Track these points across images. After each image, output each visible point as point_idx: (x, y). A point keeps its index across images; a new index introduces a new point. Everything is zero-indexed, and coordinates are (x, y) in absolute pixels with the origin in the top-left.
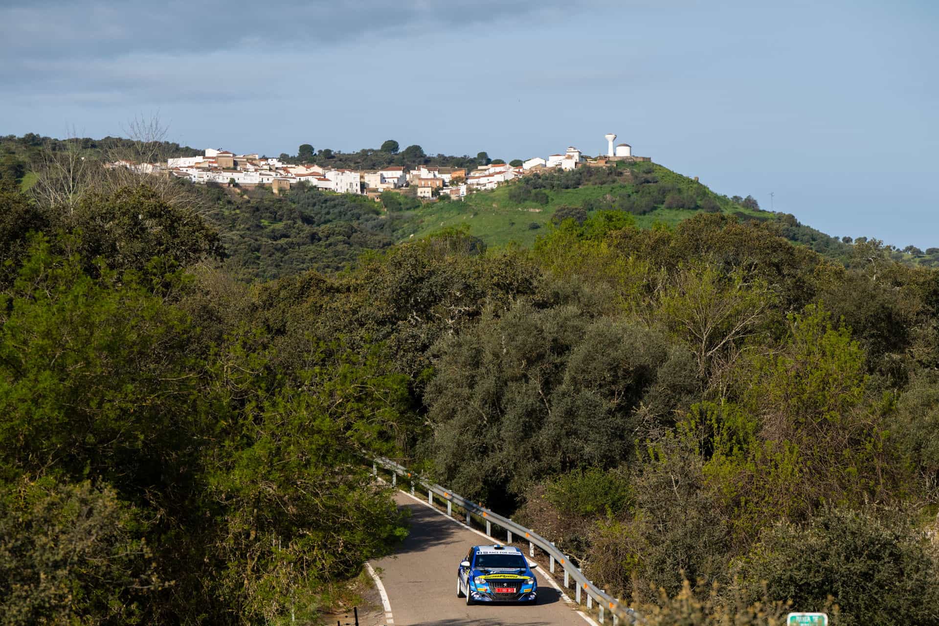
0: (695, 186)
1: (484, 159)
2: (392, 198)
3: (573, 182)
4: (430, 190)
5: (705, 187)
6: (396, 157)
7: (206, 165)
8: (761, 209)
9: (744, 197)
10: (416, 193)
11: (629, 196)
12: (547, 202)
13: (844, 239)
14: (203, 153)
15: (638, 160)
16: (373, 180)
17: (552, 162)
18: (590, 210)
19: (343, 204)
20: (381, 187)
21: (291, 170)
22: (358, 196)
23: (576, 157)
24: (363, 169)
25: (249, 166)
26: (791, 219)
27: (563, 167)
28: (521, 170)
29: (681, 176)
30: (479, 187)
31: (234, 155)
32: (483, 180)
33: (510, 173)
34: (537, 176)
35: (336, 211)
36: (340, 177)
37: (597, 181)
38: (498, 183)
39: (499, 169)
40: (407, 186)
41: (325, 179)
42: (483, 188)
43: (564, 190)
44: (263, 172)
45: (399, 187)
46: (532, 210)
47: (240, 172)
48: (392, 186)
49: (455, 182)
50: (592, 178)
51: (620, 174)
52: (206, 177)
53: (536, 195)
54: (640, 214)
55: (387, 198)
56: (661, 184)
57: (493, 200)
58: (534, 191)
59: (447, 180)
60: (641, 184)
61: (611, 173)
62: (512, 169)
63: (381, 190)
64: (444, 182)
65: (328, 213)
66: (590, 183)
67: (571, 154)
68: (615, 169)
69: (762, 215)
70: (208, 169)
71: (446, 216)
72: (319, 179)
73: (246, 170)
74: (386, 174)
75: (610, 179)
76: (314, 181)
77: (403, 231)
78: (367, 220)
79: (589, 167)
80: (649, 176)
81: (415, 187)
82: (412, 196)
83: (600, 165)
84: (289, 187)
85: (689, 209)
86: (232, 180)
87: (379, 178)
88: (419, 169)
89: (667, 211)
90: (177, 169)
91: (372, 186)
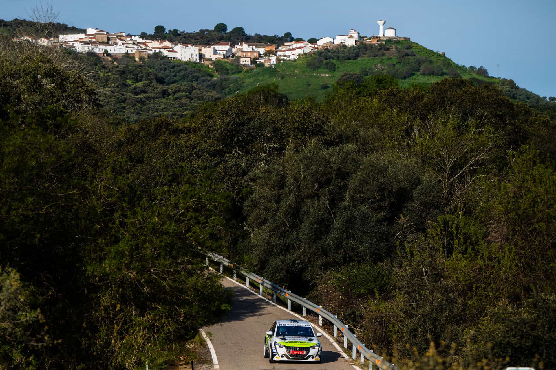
0: (443, 58)
1: (288, 38)
2: (222, 65)
3: (354, 55)
4: (249, 59)
5: (449, 60)
6: (225, 35)
7: (87, 40)
8: (490, 75)
9: (478, 67)
10: (239, 62)
11: (394, 65)
12: (335, 70)
13: (550, 98)
14: (84, 31)
15: (401, 39)
16: (208, 52)
17: (338, 40)
18: (365, 75)
19: (186, 69)
20: (214, 58)
21: (148, 44)
22: (197, 63)
23: (356, 37)
24: (200, 44)
25: (118, 41)
26: (512, 83)
27: (346, 44)
28: (316, 46)
29: (432, 51)
30: (285, 58)
31: (107, 33)
32: (288, 53)
33: (308, 48)
34: (327, 49)
35: (181, 74)
36: (184, 49)
37: (371, 54)
38: (299, 55)
39: (299, 45)
40: (233, 57)
41: (173, 51)
42: (288, 59)
43: (346, 61)
44: (128, 45)
45: (227, 57)
46: (323, 75)
47: (111, 45)
48: (222, 57)
49: (268, 54)
50: (368, 52)
51: (388, 49)
52: (87, 48)
53: (327, 64)
54: (402, 79)
55: (218, 64)
56: (418, 56)
57: (295, 68)
58: (325, 61)
59: (262, 53)
60: (403, 57)
61: (381, 49)
62: (309, 45)
63: (214, 59)
64: (259, 54)
65: (175, 76)
66: (366, 56)
67: (352, 35)
68: (384, 46)
69: (490, 80)
70: (89, 43)
71: (261, 78)
72: (169, 51)
73: (116, 44)
74: (218, 48)
75: (380, 53)
76: (165, 53)
77: (230, 89)
78: (204, 81)
79: (366, 44)
80: (408, 51)
81: (239, 58)
82: (236, 64)
83: (373, 43)
84: (147, 57)
85: (437, 75)
86: (106, 51)
87: (212, 51)
88: (242, 45)
89: (421, 76)
90: (65, 42)
91: (207, 56)
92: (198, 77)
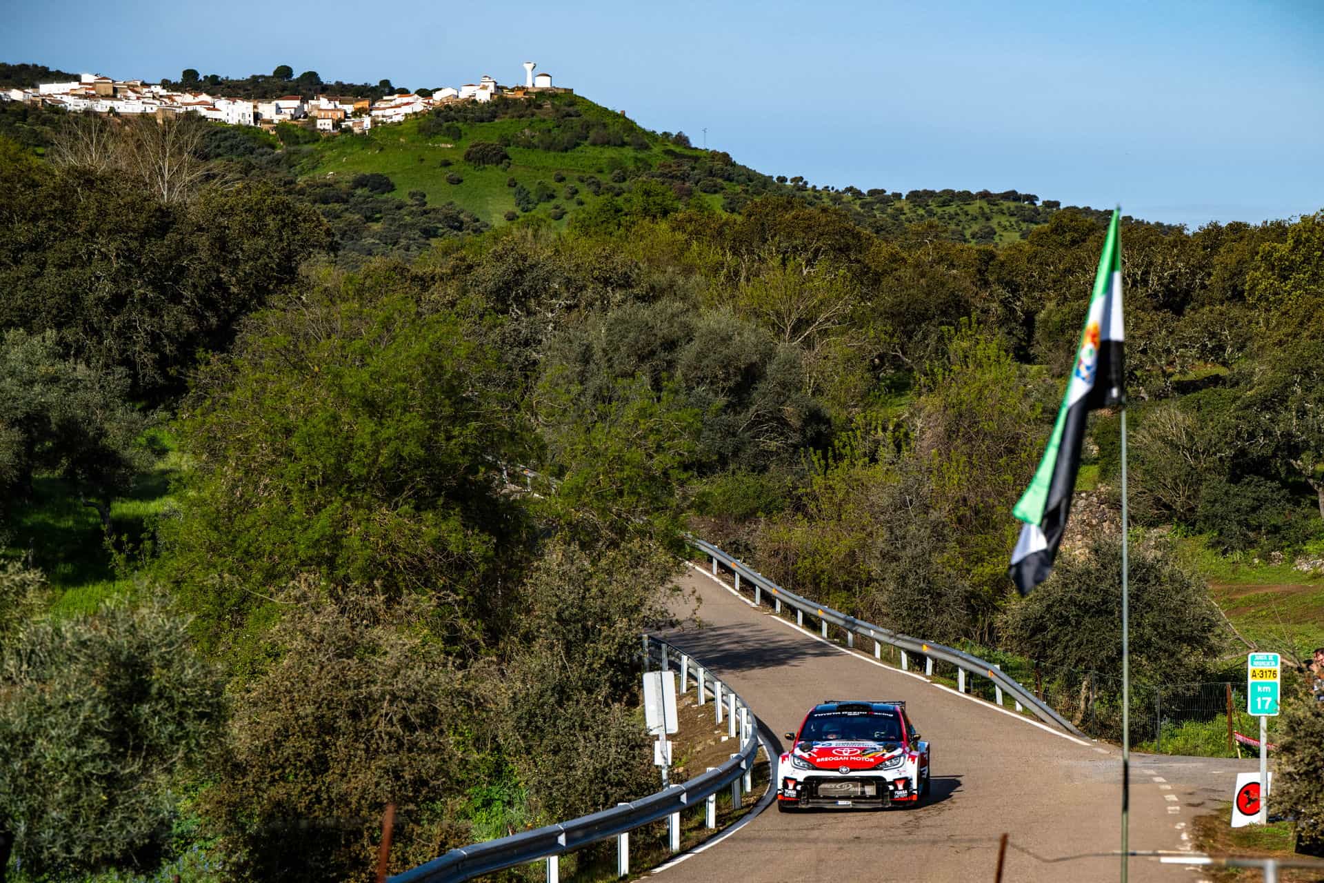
0: (621, 120)
1: (386, 89)
2: (289, 131)
3: (489, 115)
4: (330, 122)
5: (632, 122)
6: (289, 84)
7: (83, 92)
8: (693, 146)
9: (675, 133)
10: (315, 125)
11: (549, 131)
12: (460, 137)
13: (779, 178)
14: (77, 78)
15: (560, 92)
16: (267, 110)
17: (465, 93)
18: (506, 146)
19: (234, 137)
20: (277, 119)
21: (176, 98)
22: (251, 127)
23: (492, 88)
24: (255, 99)
25: (130, 93)
26: (726, 156)
27: (477, 99)
28: (431, 101)
29: (606, 109)
30: (384, 119)
31: (114, 81)
32: (389, 112)
33: (419, 105)
34: (448, 107)
35: (228, 143)
36: (231, 106)
37: (515, 114)
38: (406, 115)
39: (406, 99)
40: (305, 117)
41: (214, 109)
42: (389, 121)
43: (478, 124)
44: (146, 100)
45: (297, 118)
46: (443, 145)
47: (120, 100)
48: (289, 118)
49: (358, 113)
50: (510, 111)
51: (540, 107)
52: (82, 105)
53: (448, 129)
54: (562, 151)
55: (282, 128)
56: (585, 117)
57: (401, 134)
58: (445, 125)
59: (349, 112)
60: (563, 117)
61: (530, 105)
62: (421, 99)
63: (277, 122)
64: (346, 114)
65: (219, 146)
66: (508, 116)
67: (486, 84)
68: (535, 101)
69: (694, 153)
70: (86, 97)
71: (349, 151)
72: (208, 109)
73: (127, 98)
74: (282, 103)
75: (528, 112)
76: (203, 111)
77: (302, 167)
78: (262, 155)
79: (506, 99)
80: (571, 109)
81: (314, 119)
82: (310, 128)
83: (518, 96)
84: (174, 118)
85: (615, 145)
86: (112, 110)
87: (274, 108)
88: (318, 99)
89: (591, 147)
90: (50, 95)
91: (266, 116)
92: (254, 149)
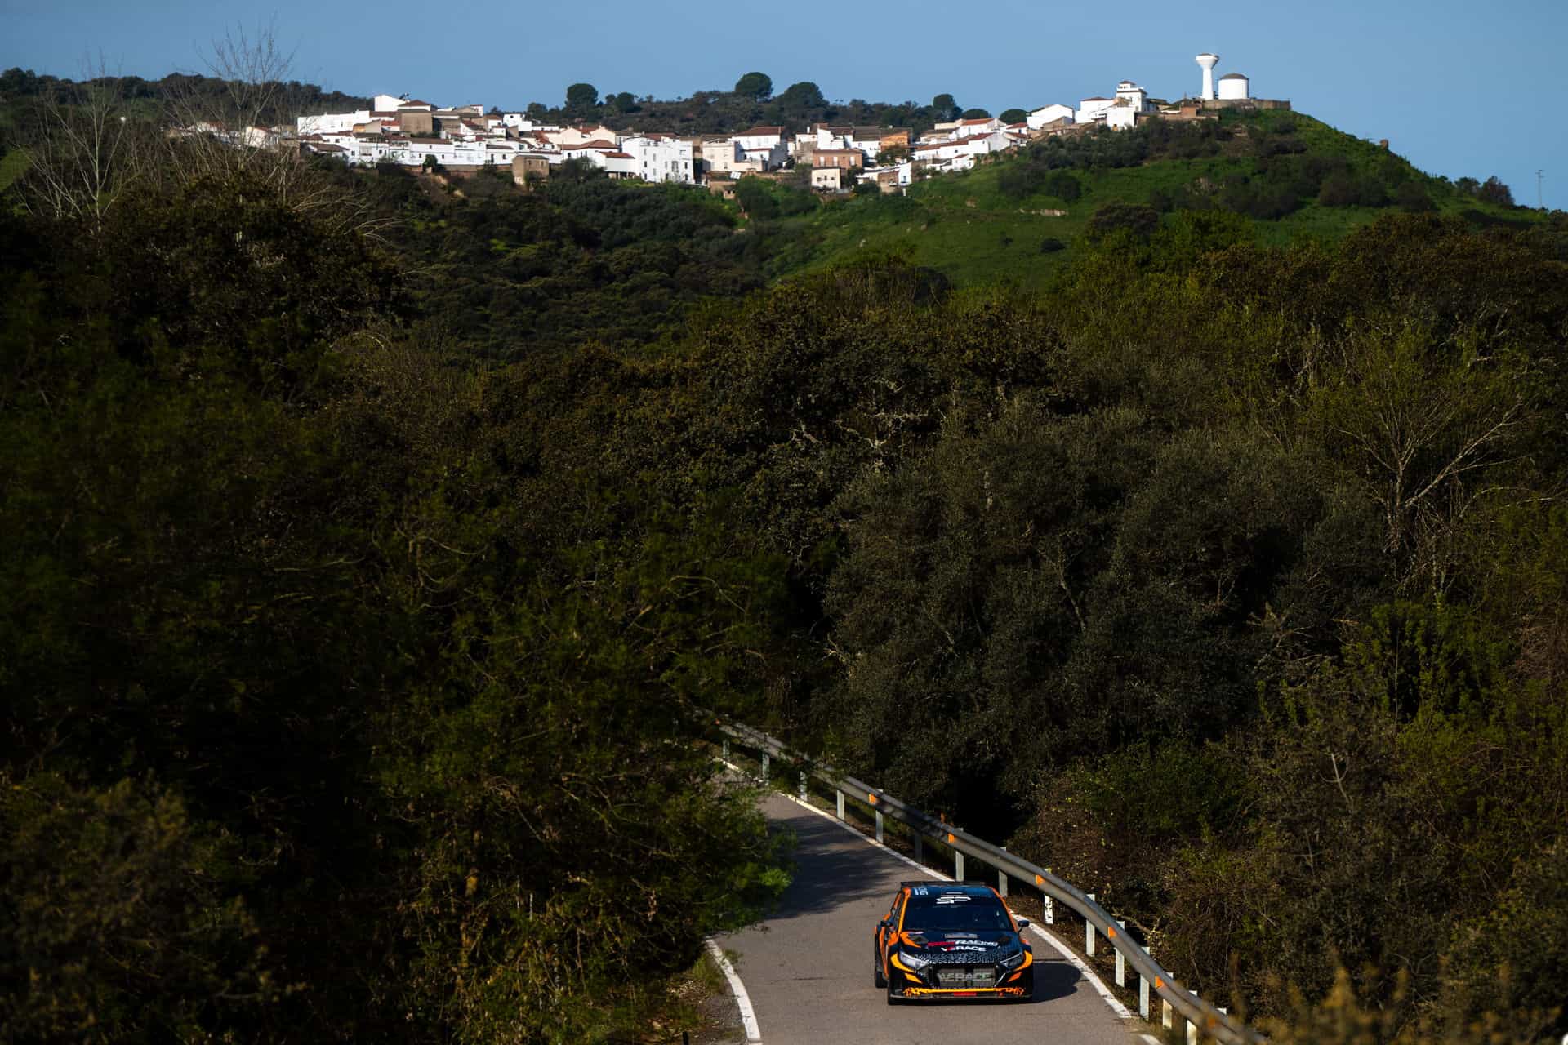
0: (1382, 158)
1: (946, 109)
2: (760, 192)
3: (1131, 153)
4: (835, 173)
5: (1402, 161)
6: (766, 106)
7: (377, 129)
8: (1518, 203)
9: (1482, 180)
10: (809, 181)
11: (1246, 181)
12: (1078, 196)
14: (369, 105)
15: (1264, 107)
16: (720, 155)
17: (1086, 113)
18: (1165, 210)
19: (658, 205)
20: (737, 170)
21: (550, 137)
22: (688, 187)
23: (1137, 103)
24: (698, 133)
25: (464, 129)
27: (1110, 123)
28: (1024, 131)
29: (1352, 138)
30: (938, 167)
31: (434, 108)
32: (945, 153)
33: (1002, 138)
34: (1055, 140)
35: (646, 218)
36: (652, 149)
37: (1180, 151)
38: (977, 157)
39: (976, 129)
40: (789, 167)
41: (621, 155)
42: (946, 169)
43: (1113, 171)
44: (493, 141)
45: (774, 169)
46: (1046, 212)
47: (446, 142)
48: (759, 168)
49: (888, 157)
50: (1169, 145)
51: (1227, 136)
52: (376, 153)
53: (1056, 180)
54: (1270, 218)
55: (747, 188)
56: (1312, 154)
57: (967, 193)
58: (1050, 173)
59: (871, 154)
60: (1271, 155)
61: (1208, 134)
62: (1005, 128)
63: (736, 176)
64: (865, 156)
65: (628, 225)
66: (1167, 155)
67: (1127, 96)
68: (1217, 125)
69: (1519, 216)
70: (383, 137)
71: (870, 227)
72: (609, 155)
73: (460, 138)
74: (747, 142)
75: (1205, 146)
76: (599, 159)
77: (784, 259)
78: (709, 238)
79: (1165, 123)
80: (1286, 140)
81: (807, 169)
82: (799, 186)
83: (1187, 117)
84: (547, 172)
85: (1369, 204)
86: (431, 160)
87: (731, 151)
88: (814, 132)
89: (1324, 210)
90: (317, 137)
91: (718, 166)
92: (694, 228)
